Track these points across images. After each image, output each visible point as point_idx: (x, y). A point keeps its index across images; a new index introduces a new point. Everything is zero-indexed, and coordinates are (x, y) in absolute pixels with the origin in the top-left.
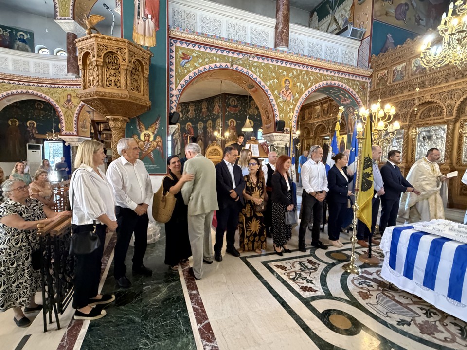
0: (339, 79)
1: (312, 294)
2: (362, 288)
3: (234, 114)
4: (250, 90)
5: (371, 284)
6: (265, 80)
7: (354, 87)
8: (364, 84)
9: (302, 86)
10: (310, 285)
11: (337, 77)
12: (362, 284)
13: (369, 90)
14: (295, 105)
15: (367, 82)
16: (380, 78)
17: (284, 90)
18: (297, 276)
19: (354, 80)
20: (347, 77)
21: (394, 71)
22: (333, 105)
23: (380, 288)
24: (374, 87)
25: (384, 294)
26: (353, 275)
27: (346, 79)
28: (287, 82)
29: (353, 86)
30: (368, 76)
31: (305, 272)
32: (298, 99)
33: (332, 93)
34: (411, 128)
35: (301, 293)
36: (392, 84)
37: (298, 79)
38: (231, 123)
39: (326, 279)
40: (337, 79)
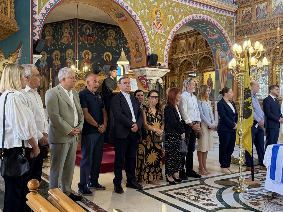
0: (207, 13)
1: (214, 207)
2: (252, 200)
3: (89, 44)
4: (117, 19)
5: (258, 197)
6: (135, 9)
7: (222, 22)
8: (230, 19)
9: (173, 18)
10: (210, 202)
11: (206, 11)
12: (251, 198)
13: (235, 25)
14: (166, 38)
15: (233, 18)
16: (245, 15)
17: (155, 21)
18: (197, 198)
19: (222, 15)
20: (215, 11)
21: (257, 9)
22: (199, 39)
23: (265, 199)
24: (240, 23)
25: (269, 202)
26: (242, 193)
27: (214, 13)
28: (158, 13)
29: (220, 21)
30: (234, 11)
31: (202, 195)
32: (169, 32)
33: (200, 27)
34: (275, 65)
35: (206, 207)
36: (256, 22)
37: (169, 10)
38: (85, 55)
39: (222, 198)
40: (206, 13)
